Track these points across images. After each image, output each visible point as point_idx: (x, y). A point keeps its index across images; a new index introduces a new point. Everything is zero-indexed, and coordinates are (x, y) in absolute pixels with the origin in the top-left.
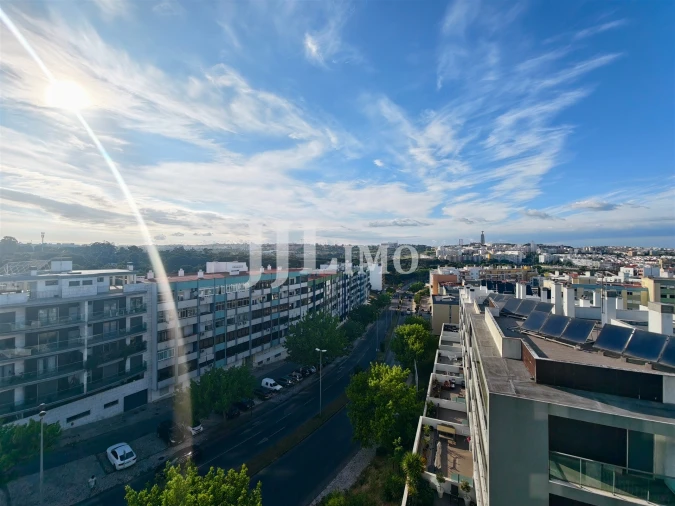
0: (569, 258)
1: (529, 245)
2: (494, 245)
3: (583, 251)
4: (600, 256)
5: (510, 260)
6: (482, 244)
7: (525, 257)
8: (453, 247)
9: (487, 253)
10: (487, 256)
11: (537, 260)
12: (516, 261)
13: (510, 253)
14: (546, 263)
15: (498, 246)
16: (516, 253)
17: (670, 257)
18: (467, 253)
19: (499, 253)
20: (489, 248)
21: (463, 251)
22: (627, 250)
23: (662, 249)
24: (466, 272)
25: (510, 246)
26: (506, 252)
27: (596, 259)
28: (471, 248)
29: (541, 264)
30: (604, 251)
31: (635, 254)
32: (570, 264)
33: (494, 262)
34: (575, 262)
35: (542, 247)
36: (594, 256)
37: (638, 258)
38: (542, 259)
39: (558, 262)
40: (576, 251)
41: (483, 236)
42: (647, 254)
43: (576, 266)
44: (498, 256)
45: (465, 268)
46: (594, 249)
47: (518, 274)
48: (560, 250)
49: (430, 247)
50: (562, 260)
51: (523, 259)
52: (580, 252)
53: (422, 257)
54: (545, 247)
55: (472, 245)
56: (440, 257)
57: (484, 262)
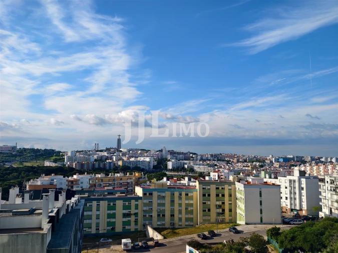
0: (192, 164)
1: (161, 151)
2: (129, 151)
3: (204, 158)
4: (216, 163)
5: (142, 167)
6: (118, 149)
7: (156, 163)
8: (85, 152)
9: (120, 159)
10: (120, 163)
11: (166, 166)
12: (147, 168)
13: (142, 159)
14: (173, 170)
15: (133, 152)
16: (148, 159)
17: (258, 164)
18: (101, 160)
19: (132, 159)
20: (124, 154)
21: (95, 157)
23: (255, 157)
24: (76, 181)
25: (145, 151)
26: (139, 159)
28: (105, 154)
29: (169, 170)
30: (218, 158)
31: (238, 161)
32: (192, 170)
33: (126, 169)
34: (196, 168)
35: (172, 153)
36: (211, 162)
37: (239, 164)
38: (170, 165)
39: (183, 169)
40: (199, 157)
41: (119, 141)
42: (245, 161)
43: (196, 172)
44: (130, 162)
45: (75, 177)
46: (212, 156)
47: (129, 181)
48: (187, 156)
49: (59, 152)
50: (186, 166)
51: (154, 166)
52: (202, 159)
53: (47, 164)
54: (175, 153)
55: (108, 150)
56: (67, 163)
57: (116, 169)
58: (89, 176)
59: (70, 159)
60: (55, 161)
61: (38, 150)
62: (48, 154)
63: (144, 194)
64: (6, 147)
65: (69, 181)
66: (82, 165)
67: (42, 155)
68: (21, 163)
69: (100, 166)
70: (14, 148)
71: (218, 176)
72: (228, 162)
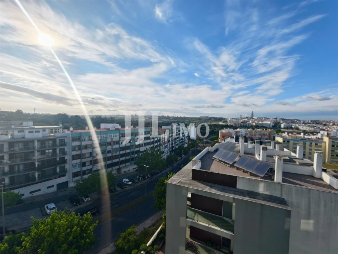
0: (297, 125)
1: (277, 118)
2: (258, 118)
3: (306, 122)
4: (315, 125)
5: (265, 126)
6: (252, 117)
7: (273, 125)
8: (237, 119)
9: (254, 122)
10: (254, 124)
11: (280, 126)
12: (269, 127)
13: (266, 122)
14: (284, 128)
15: (260, 119)
16: (269, 123)
18: (244, 122)
19: (261, 122)
20: (256, 120)
21: (241, 121)
22: (330, 122)
24: (239, 131)
25: (267, 119)
26: (264, 122)
27: (311, 127)
28: (246, 119)
29: (282, 128)
31: (334, 125)
32: (297, 129)
33: (257, 127)
34: (301, 128)
35: (283, 120)
36: (311, 125)
37: (335, 126)
38: (282, 126)
39: (291, 128)
40: (302, 122)
41: (253, 113)
43: (301, 130)
44: (259, 124)
46: (312, 121)
47: (265, 133)
48: (293, 121)
49: (225, 119)
50: (293, 127)
51: (273, 126)
52: (304, 123)
53: (221, 123)
54: (285, 120)
55: (247, 118)
56: (229, 124)
57: (252, 127)
58: (244, 130)
59: (230, 121)
60: (224, 122)
61: (216, 118)
62: (221, 119)
63: (284, 141)
64: (205, 117)
65: (235, 132)
66: (236, 124)
67: (218, 120)
68: (211, 123)
69: (244, 125)
70: (207, 117)
71: (328, 133)
72: (325, 125)
